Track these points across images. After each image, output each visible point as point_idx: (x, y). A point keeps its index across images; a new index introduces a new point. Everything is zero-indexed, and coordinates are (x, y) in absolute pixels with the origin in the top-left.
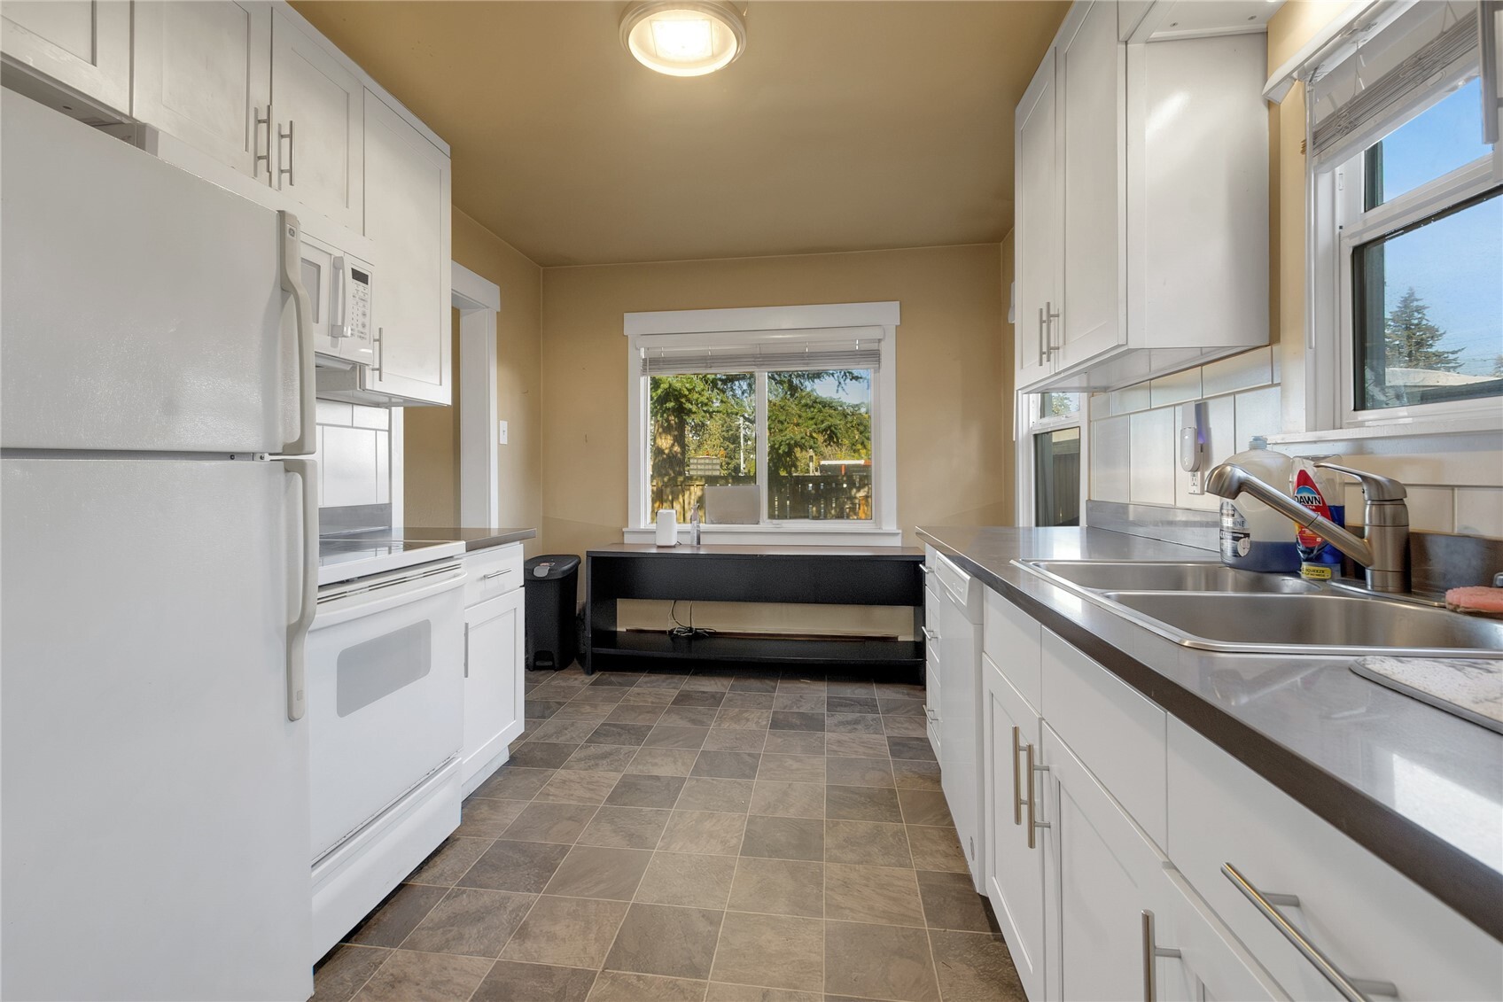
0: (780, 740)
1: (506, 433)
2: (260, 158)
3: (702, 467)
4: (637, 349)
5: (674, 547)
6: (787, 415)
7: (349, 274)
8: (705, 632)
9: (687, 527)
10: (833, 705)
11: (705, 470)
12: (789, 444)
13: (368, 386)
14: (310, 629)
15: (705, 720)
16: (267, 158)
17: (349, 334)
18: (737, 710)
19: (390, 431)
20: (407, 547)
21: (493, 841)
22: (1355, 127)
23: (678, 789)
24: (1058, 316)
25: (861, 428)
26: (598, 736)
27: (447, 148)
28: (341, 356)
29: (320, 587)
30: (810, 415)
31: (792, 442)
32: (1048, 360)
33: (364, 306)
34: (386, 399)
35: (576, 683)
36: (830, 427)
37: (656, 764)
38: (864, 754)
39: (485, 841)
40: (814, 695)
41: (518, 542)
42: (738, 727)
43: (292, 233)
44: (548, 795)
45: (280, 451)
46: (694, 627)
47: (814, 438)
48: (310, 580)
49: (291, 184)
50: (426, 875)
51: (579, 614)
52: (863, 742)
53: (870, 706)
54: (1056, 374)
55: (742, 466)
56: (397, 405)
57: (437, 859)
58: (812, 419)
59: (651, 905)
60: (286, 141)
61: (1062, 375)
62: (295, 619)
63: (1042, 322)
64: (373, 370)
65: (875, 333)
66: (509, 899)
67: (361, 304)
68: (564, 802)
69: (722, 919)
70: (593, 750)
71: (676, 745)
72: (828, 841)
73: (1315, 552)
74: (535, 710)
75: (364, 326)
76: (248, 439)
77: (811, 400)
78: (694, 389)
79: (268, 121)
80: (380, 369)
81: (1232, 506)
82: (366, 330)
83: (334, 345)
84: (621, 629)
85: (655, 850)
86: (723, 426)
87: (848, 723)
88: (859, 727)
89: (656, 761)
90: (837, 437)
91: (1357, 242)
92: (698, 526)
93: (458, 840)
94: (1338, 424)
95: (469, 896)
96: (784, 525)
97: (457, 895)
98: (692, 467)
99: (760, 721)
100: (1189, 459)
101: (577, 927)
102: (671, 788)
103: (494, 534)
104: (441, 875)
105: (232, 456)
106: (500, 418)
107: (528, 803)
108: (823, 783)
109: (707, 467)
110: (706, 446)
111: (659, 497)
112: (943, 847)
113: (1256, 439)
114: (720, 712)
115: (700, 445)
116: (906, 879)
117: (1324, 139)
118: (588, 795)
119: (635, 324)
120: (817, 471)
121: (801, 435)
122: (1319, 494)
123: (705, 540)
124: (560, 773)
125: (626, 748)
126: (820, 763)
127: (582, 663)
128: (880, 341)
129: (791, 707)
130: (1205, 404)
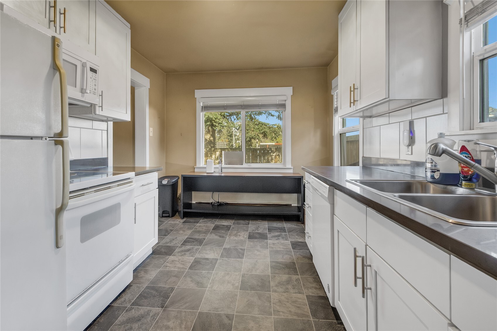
0: (252, 243)
1: (152, 132)
2: (51, 21)
3: (221, 145)
4: (199, 103)
5: (213, 173)
6: (249, 128)
7: (89, 69)
8: (224, 203)
9: (218, 166)
10: (270, 230)
11: (221, 146)
12: (250, 138)
13: (97, 113)
14: (66, 209)
15: (224, 236)
16: (54, 21)
17: (89, 92)
18: (236, 232)
19: (107, 131)
20: (114, 174)
21: (145, 286)
22: (485, 11)
23: (216, 263)
24: (357, 89)
25: (275, 132)
26: (185, 242)
27: (129, 25)
28: (86, 101)
29: (70, 192)
30: (258, 128)
31: (251, 137)
32: (354, 105)
33: (95, 82)
34: (106, 119)
35: (178, 222)
36: (264, 132)
37: (207, 253)
38: (283, 248)
39: (142, 286)
40: (263, 226)
41: (156, 172)
42: (236, 238)
43: (58, 46)
44: (167, 266)
45: (52, 136)
46: (220, 201)
47: (259, 136)
48: (66, 190)
49: (65, 32)
50: (119, 301)
51: (179, 197)
52: (282, 244)
53: (283, 230)
54: (356, 110)
55: (234, 145)
56: (110, 121)
57: (123, 294)
58: (258, 129)
59: (206, 312)
60: (62, 16)
61: (359, 111)
62: (59, 206)
63: (351, 91)
64: (99, 107)
65: (284, 98)
66: (151, 311)
67: (94, 81)
68: (172, 269)
69: (234, 317)
70: (184, 248)
71: (214, 246)
72: (272, 284)
73: (469, 177)
74: (162, 233)
75: (95, 90)
76: (38, 131)
77: (258, 123)
78: (217, 118)
79: (55, 7)
80: (102, 107)
81: (431, 159)
82: (96, 91)
83: (83, 96)
84: (194, 202)
85: (207, 289)
86: (227, 131)
87: (276, 236)
88: (280, 238)
89: (207, 252)
90: (267, 136)
91: (482, 58)
92: (221, 166)
93: (132, 286)
94: (472, 128)
95: (135, 310)
96: (252, 165)
97: (131, 309)
98: (217, 145)
99: (244, 236)
100: (407, 142)
101: (178, 323)
102: (213, 263)
103: (147, 169)
104: (124, 301)
105: (32, 138)
106: (150, 126)
107: (159, 270)
108: (268, 260)
109: (222, 145)
110: (222, 138)
111: (206, 155)
112: (314, 285)
113: (441, 134)
114: (230, 233)
115: (220, 138)
116: (302, 298)
117: (469, 18)
118: (182, 266)
119: (199, 94)
120: (259, 147)
121: (254, 135)
122: (470, 154)
123: (224, 170)
124: (171, 258)
125: (196, 247)
126: (267, 252)
127: (180, 215)
128: (285, 101)
129: (255, 231)
130: (413, 121)
